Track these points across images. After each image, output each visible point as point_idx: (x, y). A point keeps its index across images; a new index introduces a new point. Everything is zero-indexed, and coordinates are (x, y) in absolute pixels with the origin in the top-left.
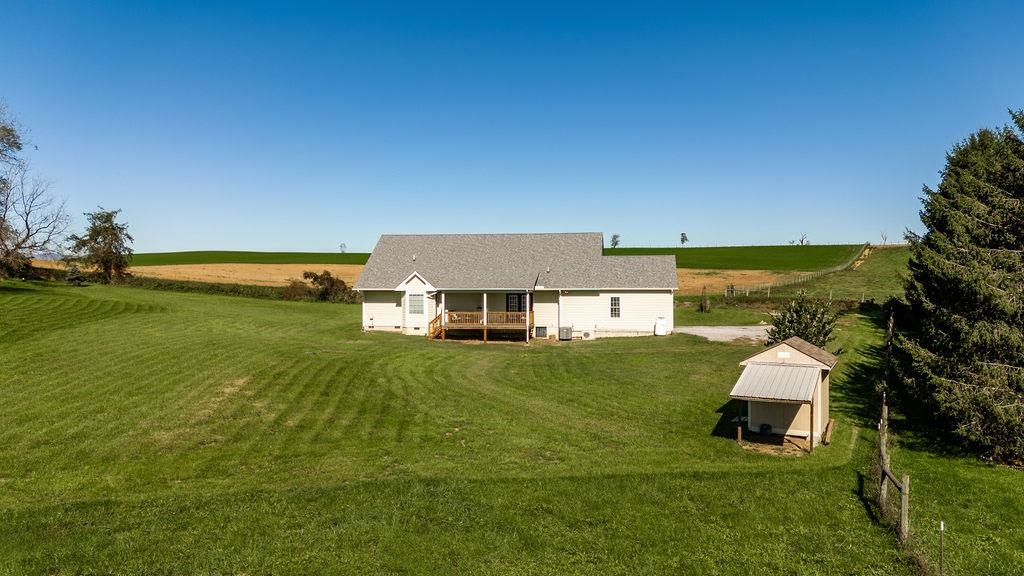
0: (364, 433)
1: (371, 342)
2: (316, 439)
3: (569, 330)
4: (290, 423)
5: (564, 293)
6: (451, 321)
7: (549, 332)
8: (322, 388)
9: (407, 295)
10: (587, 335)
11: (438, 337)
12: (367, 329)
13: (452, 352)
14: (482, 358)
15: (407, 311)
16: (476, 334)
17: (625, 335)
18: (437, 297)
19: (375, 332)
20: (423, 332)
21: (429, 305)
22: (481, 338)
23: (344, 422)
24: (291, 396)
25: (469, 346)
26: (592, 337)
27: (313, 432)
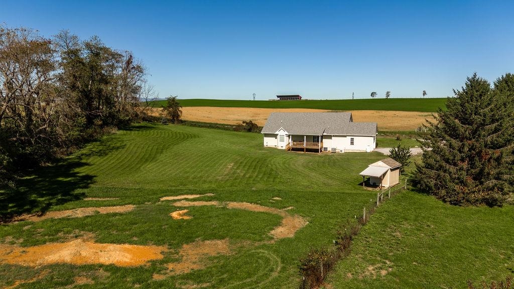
0: (265, 180)
1: (267, 152)
2: (254, 180)
3: (335, 149)
4: (247, 176)
5: (334, 136)
6: (293, 145)
7: (328, 149)
8: (253, 167)
9: (279, 135)
10: (341, 151)
11: (289, 150)
12: (265, 146)
13: (293, 156)
14: (302, 159)
15: (279, 140)
16: (302, 150)
17: (355, 151)
18: (289, 136)
19: (269, 147)
20: (284, 148)
21: (286, 139)
22: (304, 151)
23: (260, 177)
24: (246, 169)
25: (299, 154)
26: (343, 152)
27: (253, 179)
